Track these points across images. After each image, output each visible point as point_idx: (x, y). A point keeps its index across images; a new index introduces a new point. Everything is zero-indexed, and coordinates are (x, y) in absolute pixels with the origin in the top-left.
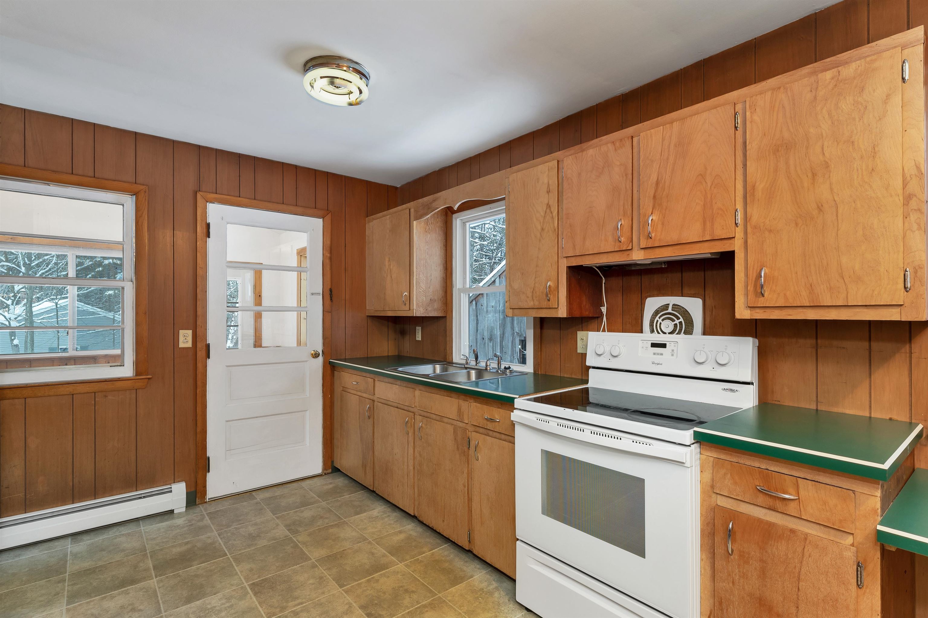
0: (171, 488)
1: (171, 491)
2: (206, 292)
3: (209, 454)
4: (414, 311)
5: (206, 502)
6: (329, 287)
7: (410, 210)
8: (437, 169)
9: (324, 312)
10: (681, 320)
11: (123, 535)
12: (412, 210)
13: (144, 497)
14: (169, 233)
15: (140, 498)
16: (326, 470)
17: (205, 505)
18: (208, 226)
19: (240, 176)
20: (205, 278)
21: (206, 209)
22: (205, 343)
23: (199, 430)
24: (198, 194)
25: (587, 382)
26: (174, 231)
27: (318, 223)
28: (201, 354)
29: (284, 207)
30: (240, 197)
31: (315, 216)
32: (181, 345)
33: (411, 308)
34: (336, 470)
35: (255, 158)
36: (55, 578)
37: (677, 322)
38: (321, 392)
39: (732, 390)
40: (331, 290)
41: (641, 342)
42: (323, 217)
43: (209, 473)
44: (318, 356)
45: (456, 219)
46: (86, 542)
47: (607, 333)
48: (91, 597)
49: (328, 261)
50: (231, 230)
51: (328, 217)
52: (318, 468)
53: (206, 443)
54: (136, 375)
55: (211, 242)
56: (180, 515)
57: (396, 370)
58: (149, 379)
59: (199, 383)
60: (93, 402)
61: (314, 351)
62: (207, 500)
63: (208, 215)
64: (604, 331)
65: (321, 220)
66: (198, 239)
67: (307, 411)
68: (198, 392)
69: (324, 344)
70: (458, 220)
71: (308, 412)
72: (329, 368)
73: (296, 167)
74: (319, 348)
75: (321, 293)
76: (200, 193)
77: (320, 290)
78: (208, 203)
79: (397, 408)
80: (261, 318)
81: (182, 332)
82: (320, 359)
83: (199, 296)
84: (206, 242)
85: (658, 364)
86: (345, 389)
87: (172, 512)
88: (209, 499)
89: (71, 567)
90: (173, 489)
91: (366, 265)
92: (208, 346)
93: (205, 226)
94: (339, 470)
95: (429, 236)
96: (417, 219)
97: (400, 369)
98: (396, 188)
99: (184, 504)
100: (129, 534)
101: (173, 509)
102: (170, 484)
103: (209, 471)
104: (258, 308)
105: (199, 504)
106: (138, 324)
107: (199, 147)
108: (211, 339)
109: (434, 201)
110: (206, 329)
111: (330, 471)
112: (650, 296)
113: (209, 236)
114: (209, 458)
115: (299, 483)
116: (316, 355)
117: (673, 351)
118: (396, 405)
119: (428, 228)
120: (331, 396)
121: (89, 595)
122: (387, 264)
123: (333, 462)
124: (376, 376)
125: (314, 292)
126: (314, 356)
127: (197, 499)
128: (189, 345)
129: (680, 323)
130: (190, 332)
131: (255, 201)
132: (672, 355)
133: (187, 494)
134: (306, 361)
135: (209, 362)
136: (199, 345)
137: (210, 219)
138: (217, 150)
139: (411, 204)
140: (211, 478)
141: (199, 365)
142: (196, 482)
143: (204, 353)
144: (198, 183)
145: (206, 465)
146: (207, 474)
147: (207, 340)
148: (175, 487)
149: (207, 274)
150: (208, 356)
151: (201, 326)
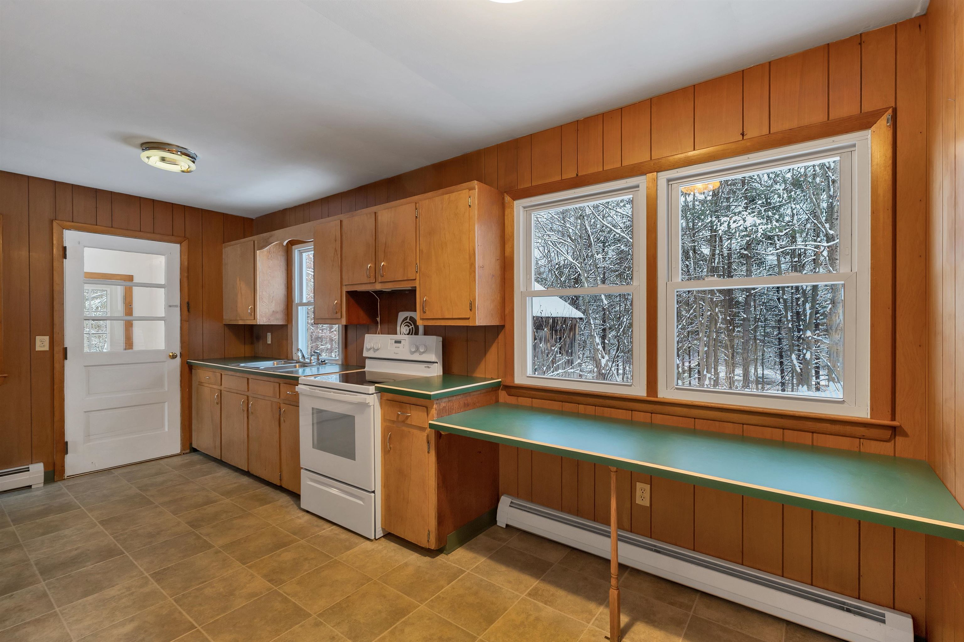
0: (28, 468)
1: (29, 471)
2: (63, 304)
3: (67, 438)
4: (258, 320)
5: (64, 479)
6: (187, 300)
7: (254, 242)
8: (281, 209)
9: (182, 322)
10: (413, 326)
12: (256, 242)
14: (24, 253)
16: (184, 450)
17: (63, 482)
18: (65, 249)
19: (96, 208)
20: (62, 292)
21: (63, 234)
22: (62, 347)
23: (56, 419)
24: (55, 224)
25: (364, 367)
26: (29, 252)
27: (175, 248)
28: (58, 356)
29: (142, 234)
30: (97, 225)
31: (172, 242)
32: (38, 348)
33: (256, 318)
34: (194, 450)
35: (111, 193)
37: (411, 327)
38: (179, 386)
39: (428, 367)
40: (188, 303)
41: (390, 340)
42: (181, 243)
43: (68, 455)
44: (176, 357)
45: (295, 249)
47: (380, 335)
49: (185, 280)
50: (87, 252)
51: (185, 243)
52: (177, 449)
53: (64, 430)
55: (67, 263)
56: (38, 489)
57: (238, 366)
58: (5, 377)
59: (56, 380)
61: (172, 353)
62: (66, 477)
63: (64, 240)
64: (379, 334)
65: (178, 245)
66: (54, 260)
67: (165, 402)
68: (55, 387)
69: (182, 347)
70: (296, 250)
71: (166, 404)
72: (187, 367)
73: (153, 201)
74: (177, 350)
75: (179, 305)
76: (56, 221)
77: (178, 303)
78: (64, 230)
79: (237, 393)
80: (132, 327)
81: (38, 338)
82: (178, 359)
83: (55, 308)
84: (63, 262)
85: (397, 354)
86: (201, 384)
87: (29, 487)
88: (67, 477)
90: (30, 469)
91: (222, 283)
92: (65, 349)
93: (61, 249)
94: (196, 449)
95: (271, 262)
96: (261, 248)
97: (241, 365)
98: (252, 220)
99: (42, 480)
101: (31, 485)
102: (28, 465)
104: (129, 318)
105: (57, 481)
107: (55, 182)
108: (68, 343)
109: (271, 237)
110: (64, 335)
111: (188, 451)
112: (401, 311)
113: (65, 257)
114: (67, 442)
115: (158, 461)
116: (174, 357)
117: (404, 345)
118: (235, 391)
119: (270, 256)
120: (189, 390)
122: (238, 283)
123: (191, 444)
124: (223, 371)
125: (171, 304)
126: (172, 357)
127: (55, 477)
128: (47, 348)
129: (412, 328)
130: (47, 339)
131: (112, 229)
132: (404, 348)
133: (45, 473)
134: (164, 362)
135: (67, 363)
136: (56, 349)
137: (67, 244)
138: (73, 185)
139: (255, 238)
140: (69, 459)
141: (57, 366)
142: (54, 463)
143: (61, 355)
144: (54, 213)
145: (64, 448)
146: (66, 456)
147: (64, 344)
148: (31, 467)
149: (64, 289)
150: (65, 358)
151: (58, 333)
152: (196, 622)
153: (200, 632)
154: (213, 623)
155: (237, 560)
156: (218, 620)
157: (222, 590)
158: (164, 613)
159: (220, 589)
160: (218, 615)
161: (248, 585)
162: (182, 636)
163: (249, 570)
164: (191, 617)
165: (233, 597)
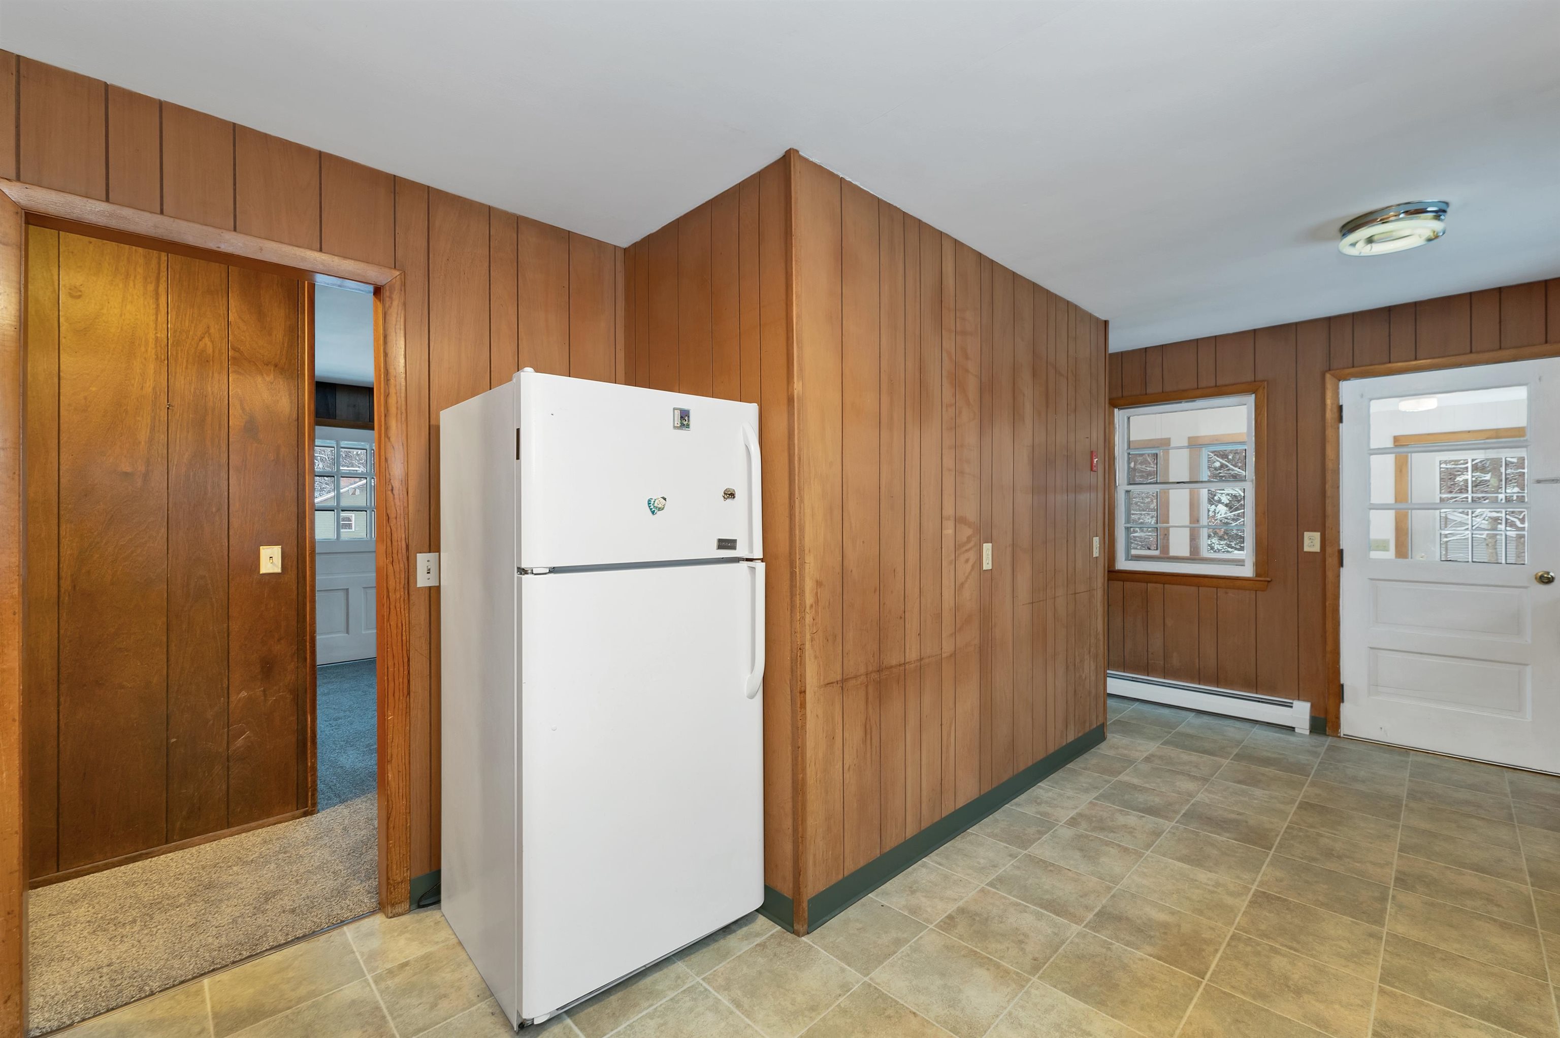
0: (1292, 703)
1: (1291, 707)
2: (1338, 487)
3: (1343, 680)
5: (1340, 737)
11: (1235, 727)
13: (1262, 702)
15: (1259, 701)
17: (1338, 739)
18: (1341, 409)
19: (1389, 335)
20: (1337, 472)
21: (1338, 388)
22: (1337, 549)
23: (1329, 648)
24: (1328, 376)
28: (1331, 561)
29: (1473, 357)
30: (1389, 363)
31: (1543, 355)
32: (1306, 549)
36: (1166, 730)
43: (1344, 704)
44: (1552, 582)
46: (1206, 719)
48: (1177, 748)
50: (1378, 406)
53: (1340, 667)
54: (1256, 576)
55: (1345, 429)
56: (1302, 736)
58: (1271, 581)
59: (1330, 596)
60: (1216, 597)
61: (1545, 572)
62: (1342, 735)
63: (1340, 396)
66: (1327, 425)
67: (1527, 665)
68: (1328, 605)
71: (1529, 668)
74: (1555, 568)
75: (1559, 479)
76: (1330, 372)
77: (1557, 476)
78: (1340, 382)
81: (1307, 535)
82: (1557, 584)
83: (1329, 493)
84: (1338, 428)
87: (1292, 729)
88: (1344, 735)
89: (1180, 729)
90: (1294, 705)
92: (1341, 552)
93: (1336, 410)
99: (1308, 726)
100: (1239, 729)
101: (1293, 726)
102: (1294, 700)
103: (1343, 702)
105: (1329, 735)
106: (1258, 525)
108: (1346, 543)
110: (1339, 533)
113: (1341, 420)
114: (1342, 686)
116: (1547, 580)
121: (1177, 746)
125: (1540, 477)
126: (1544, 581)
127: (1326, 728)
128: (1317, 548)
130: (1317, 535)
131: (1415, 362)
133: (1312, 718)
134: (1526, 587)
135: (1343, 571)
136: (1329, 550)
137: (1343, 401)
140: (1346, 711)
141: (1330, 575)
142: (1326, 709)
143: (1335, 560)
144: (1328, 362)
145: (1338, 693)
146: (1341, 704)
147: (1339, 545)
148: (1297, 704)
149: (1340, 466)
150: (1341, 564)
151: (1332, 529)
152: (1212, 974)
153: (1199, 986)
154: (1225, 993)
155: (1382, 968)
156: (1234, 996)
157: (1296, 977)
158: (1203, 936)
159: (1296, 973)
160: (1243, 993)
161: (1337, 1006)
162: (1180, 970)
163: (1375, 994)
164: (1217, 965)
165: (1292, 997)
